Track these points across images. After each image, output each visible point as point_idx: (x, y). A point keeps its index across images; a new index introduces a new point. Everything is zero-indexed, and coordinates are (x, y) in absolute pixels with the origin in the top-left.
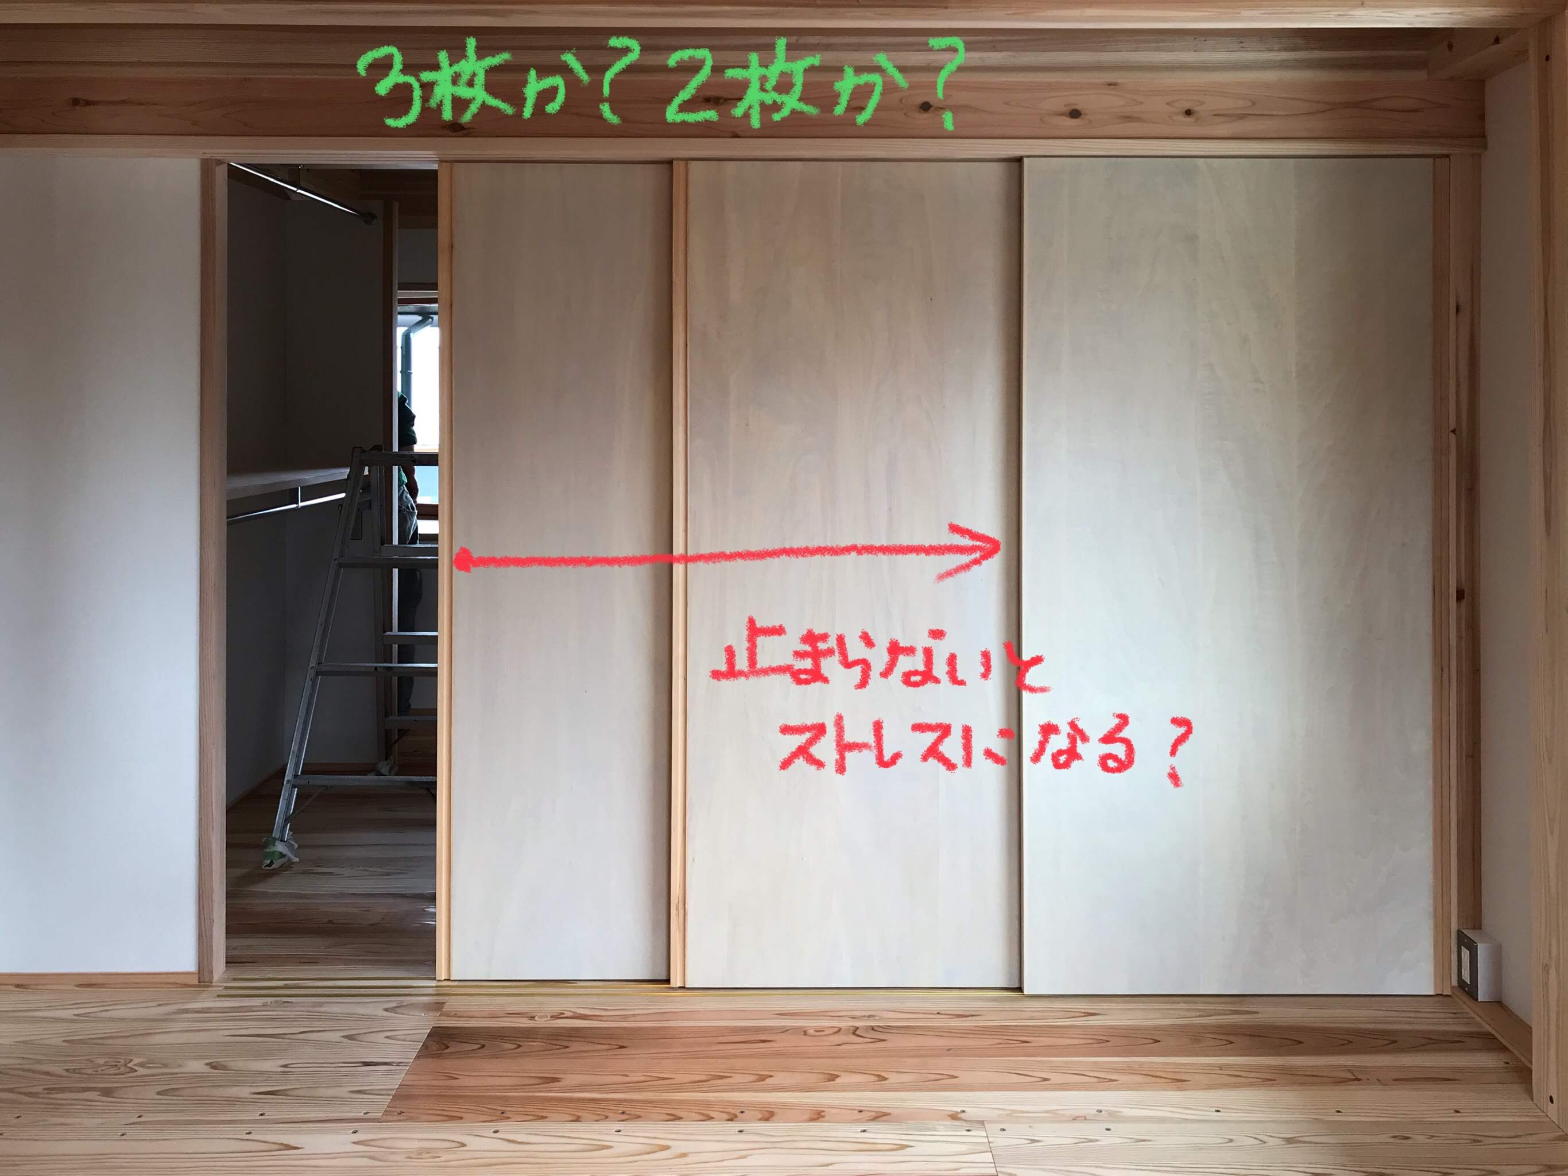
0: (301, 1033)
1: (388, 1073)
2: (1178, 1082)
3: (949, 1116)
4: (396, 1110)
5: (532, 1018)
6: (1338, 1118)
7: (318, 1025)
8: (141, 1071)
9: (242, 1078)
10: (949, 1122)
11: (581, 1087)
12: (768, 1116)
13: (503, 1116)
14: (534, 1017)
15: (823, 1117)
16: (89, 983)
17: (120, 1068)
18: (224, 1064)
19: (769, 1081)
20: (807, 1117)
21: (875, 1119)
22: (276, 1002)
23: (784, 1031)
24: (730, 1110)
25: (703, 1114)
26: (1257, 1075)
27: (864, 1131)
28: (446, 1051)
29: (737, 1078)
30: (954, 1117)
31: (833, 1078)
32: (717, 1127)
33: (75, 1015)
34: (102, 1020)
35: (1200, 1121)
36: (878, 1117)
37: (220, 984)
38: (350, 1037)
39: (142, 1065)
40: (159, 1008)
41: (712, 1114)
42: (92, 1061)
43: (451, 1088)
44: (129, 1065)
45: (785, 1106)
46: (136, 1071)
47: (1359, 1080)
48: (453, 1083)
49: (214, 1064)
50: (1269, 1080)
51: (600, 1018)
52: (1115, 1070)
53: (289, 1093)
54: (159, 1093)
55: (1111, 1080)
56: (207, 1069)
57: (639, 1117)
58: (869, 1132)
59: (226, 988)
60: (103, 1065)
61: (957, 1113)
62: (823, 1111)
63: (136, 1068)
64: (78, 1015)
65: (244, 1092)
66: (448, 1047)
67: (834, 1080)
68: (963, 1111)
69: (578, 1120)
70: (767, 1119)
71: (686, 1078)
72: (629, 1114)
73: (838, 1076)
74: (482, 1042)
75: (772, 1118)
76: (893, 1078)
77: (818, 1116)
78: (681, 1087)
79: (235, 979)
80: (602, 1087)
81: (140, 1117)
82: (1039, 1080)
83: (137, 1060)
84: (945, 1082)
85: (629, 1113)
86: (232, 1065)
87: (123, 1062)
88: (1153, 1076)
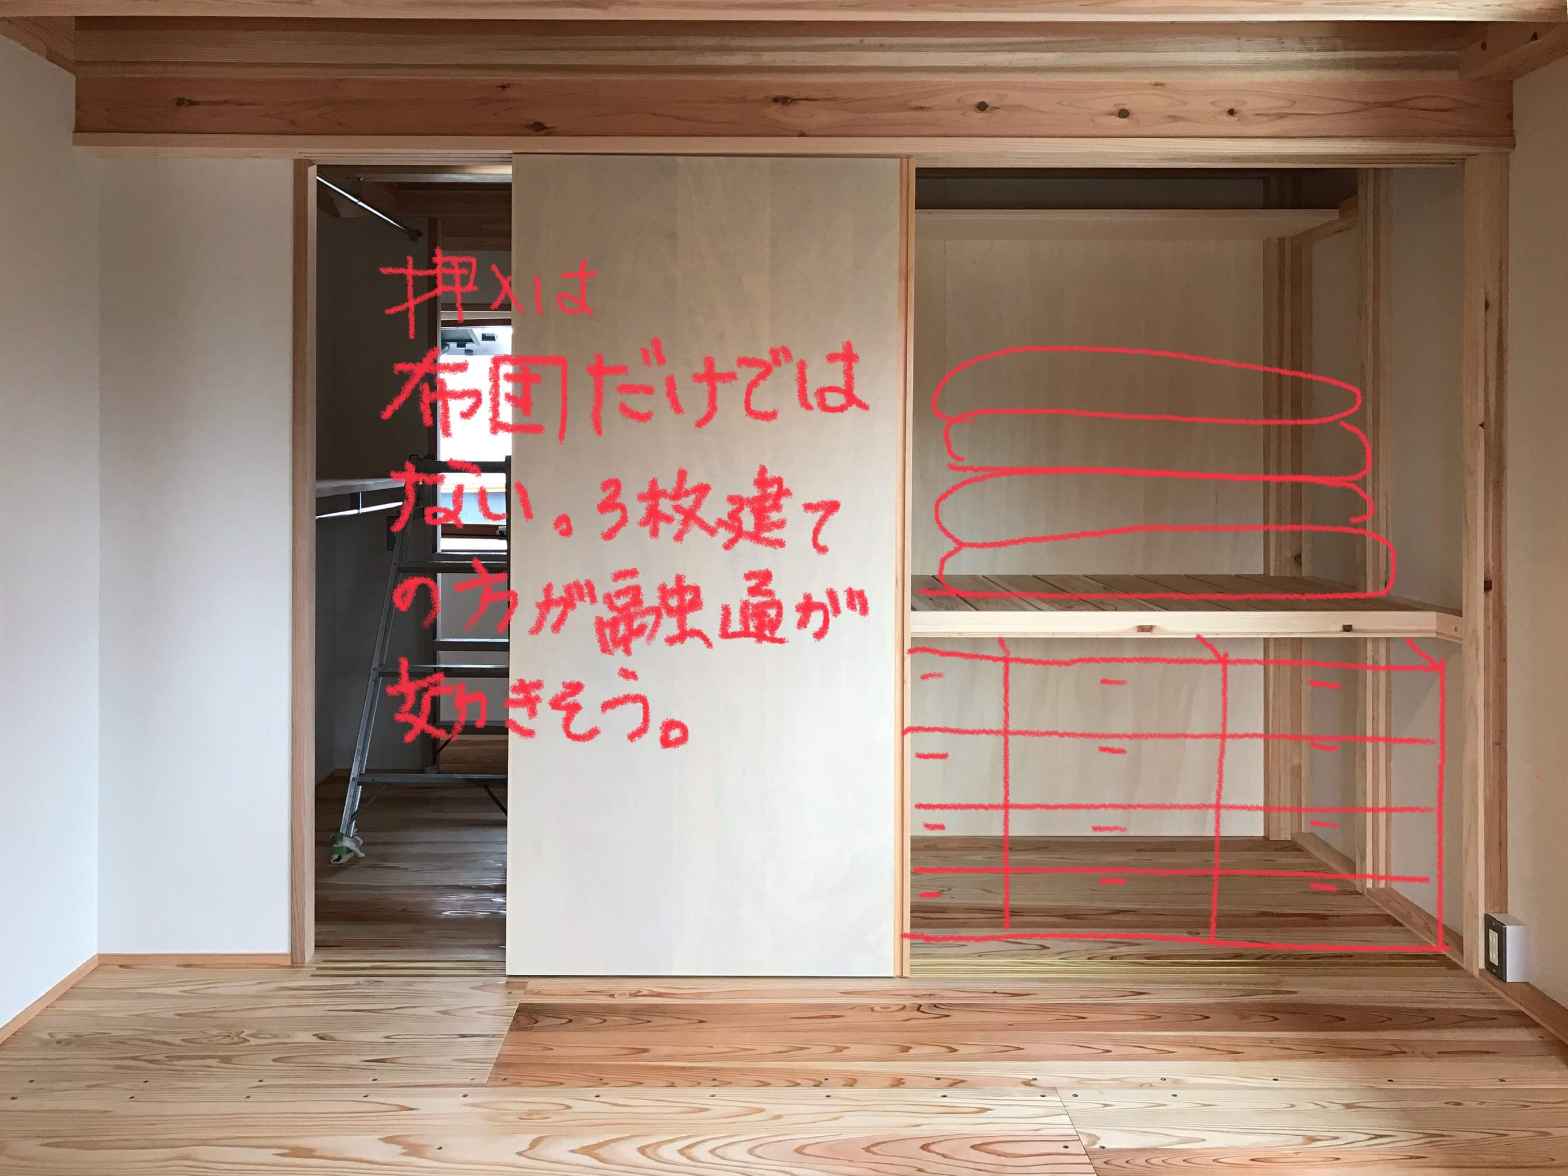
0: (397, 1008)
1: (487, 1044)
2: (1233, 1054)
3: (1022, 1083)
4: (500, 1076)
5: (612, 996)
6: (1390, 1086)
7: (412, 1002)
8: (253, 1041)
9: (349, 1048)
10: (1023, 1088)
11: (668, 1057)
12: (851, 1083)
13: (601, 1082)
14: (613, 995)
15: (904, 1083)
16: (189, 963)
17: (233, 1039)
18: (331, 1035)
19: (845, 1051)
20: (887, 1083)
21: (951, 1085)
22: (368, 981)
23: (853, 1007)
24: (814, 1078)
25: (789, 1081)
26: (1307, 1048)
27: (945, 1096)
28: (536, 1025)
29: (816, 1050)
30: (1027, 1083)
31: (907, 1049)
32: (807, 1092)
33: (181, 991)
34: (207, 996)
35: (1260, 1088)
36: (956, 1083)
37: (313, 965)
38: (444, 1012)
39: (253, 1036)
40: (260, 986)
41: (798, 1081)
42: (205, 1033)
43: (547, 1057)
44: (241, 1036)
45: (867, 1074)
46: (249, 1041)
47: (1405, 1053)
48: (549, 1053)
49: (320, 1035)
50: (1319, 1052)
51: (676, 996)
52: (1172, 1043)
53: (397, 1061)
54: (274, 1060)
55: (1170, 1052)
56: (315, 1040)
57: (731, 1083)
58: (949, 1097)
59: (318, 968)
60: (217, 1036)
61: (1030, 1080)
62: (902, 1079)
63: (248, 1038)
64: (184, 991)
65: (355, 1060)
66: (537, 1022)
67: (907, 1051)
68: (1035, 1079)
69: (673, 1085)
70: (851, 1086)
71: (767, 1049)
72: (719, 1081)
73: (911, 1048)
74: (570, 1017)
75: (856, 1084)
76: (963, 1050)
77: (898, 1083)
78: (763, 1057)
79: (325, 961)
80: (689, 1057)
81: (261, 1081)
82: (1101, 1051)
83: (247, 1032)
84: (1013, 1052)
85: (719, 1079)
86: (336, 1036)
87: (234, 1033)
88: (1208, 1048)
